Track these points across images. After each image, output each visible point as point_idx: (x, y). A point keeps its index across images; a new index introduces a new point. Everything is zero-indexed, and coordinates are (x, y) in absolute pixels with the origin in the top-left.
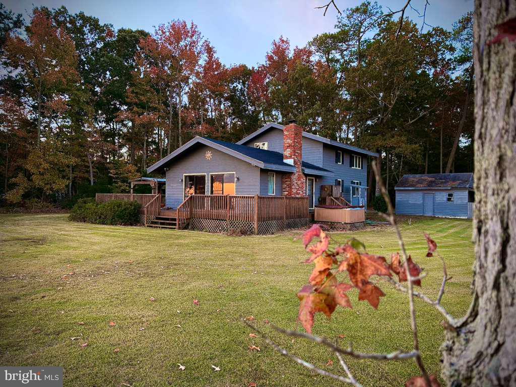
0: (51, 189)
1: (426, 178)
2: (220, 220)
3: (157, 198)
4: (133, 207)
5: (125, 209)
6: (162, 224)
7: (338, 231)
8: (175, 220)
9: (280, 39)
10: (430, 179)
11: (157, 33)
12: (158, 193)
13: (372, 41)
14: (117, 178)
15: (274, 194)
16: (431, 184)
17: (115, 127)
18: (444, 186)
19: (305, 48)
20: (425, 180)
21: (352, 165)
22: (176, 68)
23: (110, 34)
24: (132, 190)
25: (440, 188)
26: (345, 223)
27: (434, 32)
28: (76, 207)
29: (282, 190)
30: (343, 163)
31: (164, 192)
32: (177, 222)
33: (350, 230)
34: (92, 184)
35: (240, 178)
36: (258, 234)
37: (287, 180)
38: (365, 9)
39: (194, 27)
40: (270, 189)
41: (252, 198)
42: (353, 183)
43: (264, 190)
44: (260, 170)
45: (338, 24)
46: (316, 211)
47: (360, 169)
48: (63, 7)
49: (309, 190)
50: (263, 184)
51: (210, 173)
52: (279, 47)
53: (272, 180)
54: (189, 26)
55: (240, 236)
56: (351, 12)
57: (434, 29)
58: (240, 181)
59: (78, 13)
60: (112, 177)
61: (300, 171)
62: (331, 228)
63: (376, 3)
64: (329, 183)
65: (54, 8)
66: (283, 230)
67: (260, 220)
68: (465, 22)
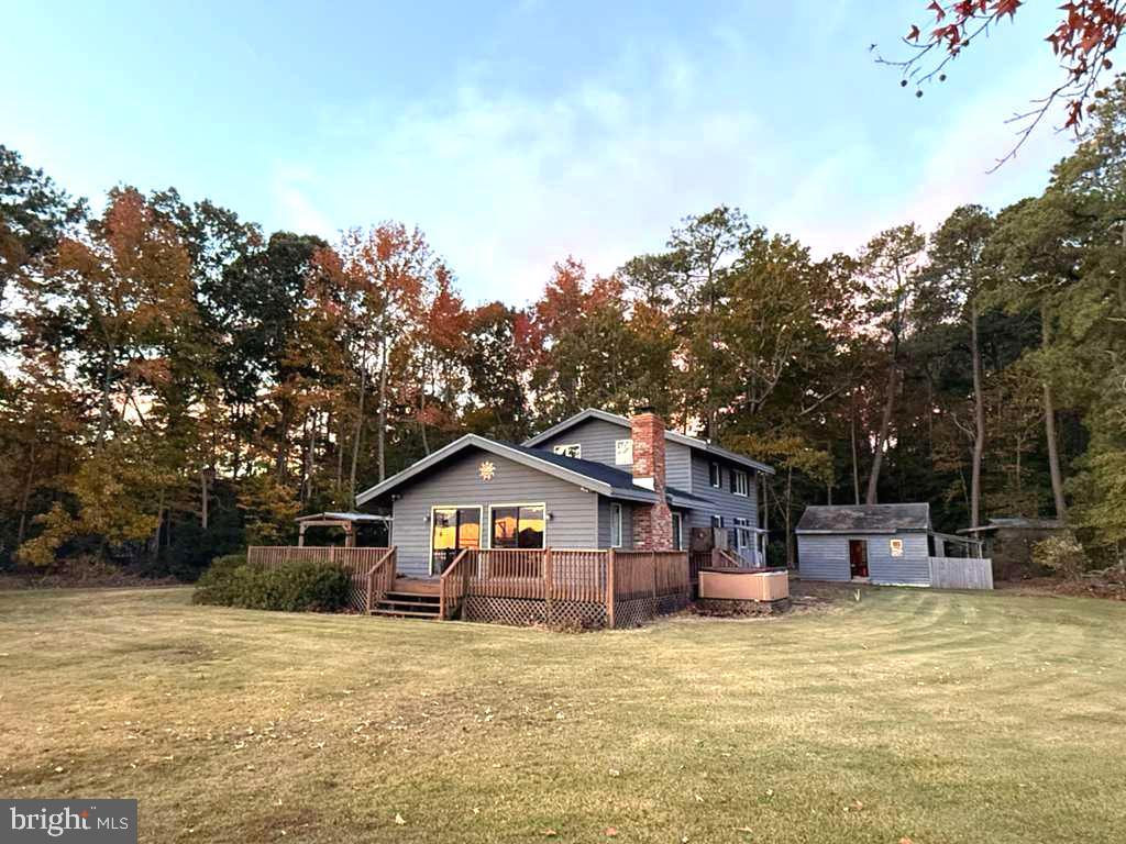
0: (121, 537)
2: (531, 600)
3: (391, 554)
4: (338, 575)
5: (322, 579)
7: (748, 616)
8: (437, 600)
9: (568, 261)
10: (856, 514)
11: (345, 242)
13: (729, 271)
14: (252, 512)
15: (620, 546)
16: (859, 523)
18: (883, 528)
19: (613, 278)
20: (848, 516)
21: (733, 489)
23: (255, 240)
25: (877, 531)
26: (760, 601)
27: (834, 262)
28: (210, 574)
29: (631, 537)
30: (720, 486)
32: (441, 605)
33: (772, 614)
34: (205, 524)
35: (555, 514)
36: (615, 628)
37: (641, 518)
38: (718, 219)
39: (420, 235)
40: (614, 537)
41: (604, 553)
42: (736, 522)
43: (604, 539)
44: (597, 499)
45: (672, 240)
46: (701, 578)
47: (745, 495)
48: (172, 190)
49: (673, 538)
50: (603, 525)
51: (490, 506)
52: (567, 275)
53: (615, 519)
54: (409, 233)
55: (582, 632)
56: (696, 222)
57: (834, 256)
58: (556, 520)
59: (200, 203)
60: (243, 509)
61: (664, 500)
62: (735, 611)
63: (737, 209)
64: (703, 522)
65: (152, 191)
66: (652, 619)
67: (618, 598)
68: (877, 246)
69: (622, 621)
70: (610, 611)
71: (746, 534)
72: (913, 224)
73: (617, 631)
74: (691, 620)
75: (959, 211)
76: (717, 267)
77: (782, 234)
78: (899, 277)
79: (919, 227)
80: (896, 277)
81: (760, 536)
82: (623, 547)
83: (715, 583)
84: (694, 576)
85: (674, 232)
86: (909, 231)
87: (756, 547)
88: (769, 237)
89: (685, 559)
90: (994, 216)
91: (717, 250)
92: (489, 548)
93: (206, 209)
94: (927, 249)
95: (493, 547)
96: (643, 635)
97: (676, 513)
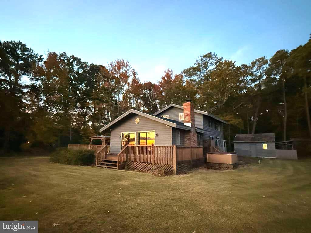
1: (249, 136)
2: (147, 163)
3: (105, 147)
4: (89, 154)
5: (84, 155)
6: (107, 165)
7: (224, 170)
8: (116, 162)
9: (168, 70)
10: (252, 137)
11: (109, 66)
12: (106, 144)
13: (212, 71)
15: (180, 145)
16: (253, 139)
17: (86, 111)
19: (180, 74)
20: (249, 137)
21: (216, 129)
22: (118, 82)
23: (86, 66)
24: (91, 143)
25: (259, 141)
26: (229, 164)
27: (242, 67)
29: (183, 142)
30: (212, 127)
31: (109, 144)
32: (117, 164)
33: (233, 169)
35: (158, 134)
36: (176, 174)
37: (187, 136)
38: (209, 56)
39: (128, 63)
40: (178, 142)
41: (172, 147)
42: (217, 138)
43: (174, 142)
44: (171, 129)
45: (196, 63)
46: (208, 156)
47: (219, 130)
48: (64, 53)
49: (198, 142)
50: (174, 138)
51: (138, 132)
52: (168, 74)
53: (178, 136)
54: (125, 62)
55: (164, 176)
56: (202, 57)
57: (242, 65)
58: (159, 136)
59: (71, 56)
60: (82, 136)
61: (195, 130)
62: (220, 167)
63: (214, 53)
64: (207, 138)
65: (59, 53)
66: (190, 170)
67: (178, 163)
68: (254, 63)
69: (179, 172)
70: (175, 168)
71: (220, 142)
72: (264, 57)
73: (177, 176)
74: (204, 171)
75: (278, 52)
76: (209, 69)
77: (227, 60)
78: (260, 72)
79: (266, 57)
80: (259, 72)
81: (224, 142)
82: (181, 145)
83: (212, 157)
84: (205, 155)
85: (196, 60)
86: (263, 59)
87: (223, 146)
88: (223, 61)
89: (201, 149)
90: (289, 52)
91: (209, 65)
92: (138, 145)
93: (73, 57)
94: (269, 63)
95: (139, 145)
96: (187, 178)
97: (198, 135)
